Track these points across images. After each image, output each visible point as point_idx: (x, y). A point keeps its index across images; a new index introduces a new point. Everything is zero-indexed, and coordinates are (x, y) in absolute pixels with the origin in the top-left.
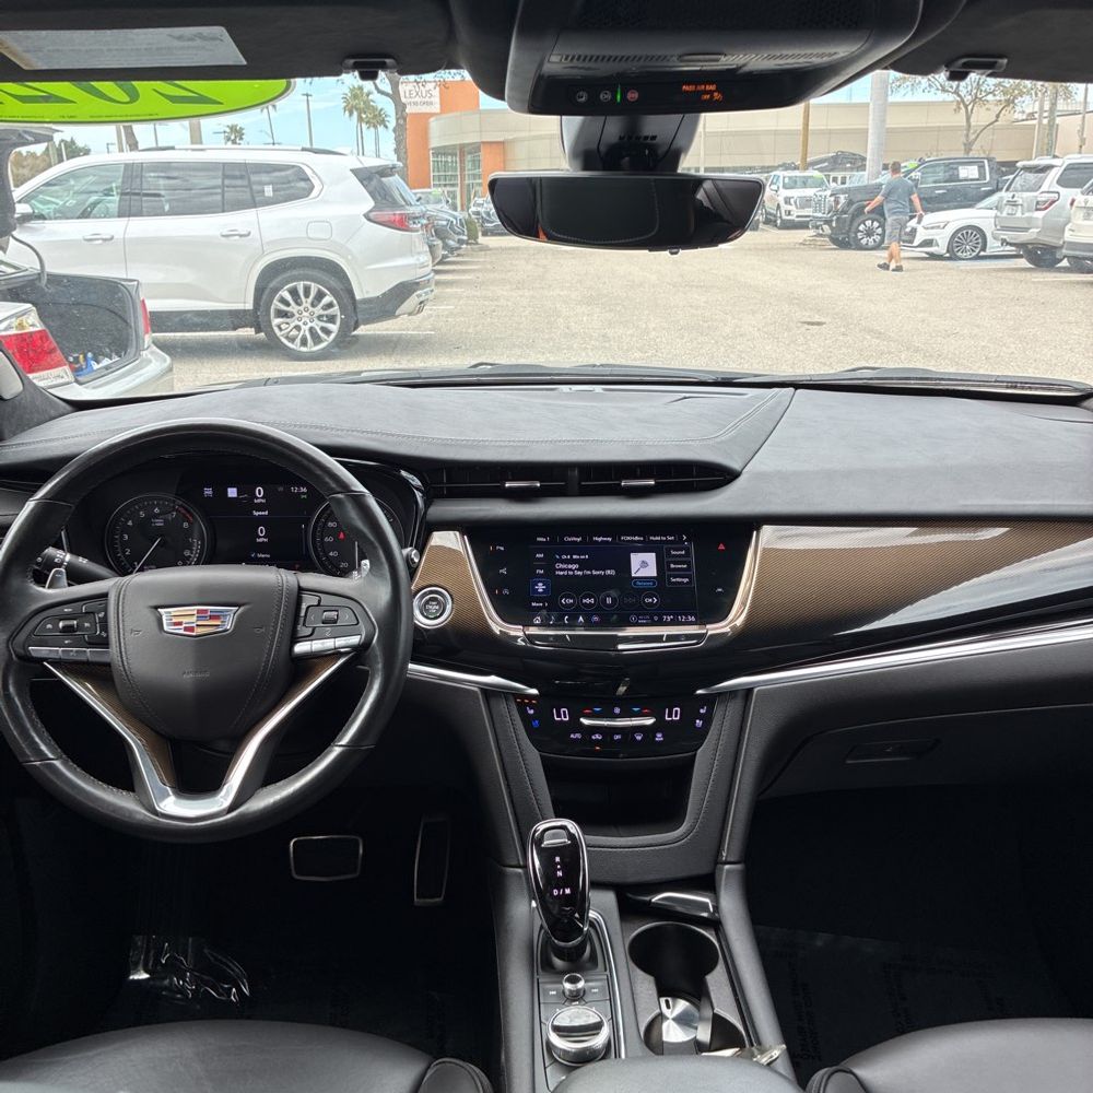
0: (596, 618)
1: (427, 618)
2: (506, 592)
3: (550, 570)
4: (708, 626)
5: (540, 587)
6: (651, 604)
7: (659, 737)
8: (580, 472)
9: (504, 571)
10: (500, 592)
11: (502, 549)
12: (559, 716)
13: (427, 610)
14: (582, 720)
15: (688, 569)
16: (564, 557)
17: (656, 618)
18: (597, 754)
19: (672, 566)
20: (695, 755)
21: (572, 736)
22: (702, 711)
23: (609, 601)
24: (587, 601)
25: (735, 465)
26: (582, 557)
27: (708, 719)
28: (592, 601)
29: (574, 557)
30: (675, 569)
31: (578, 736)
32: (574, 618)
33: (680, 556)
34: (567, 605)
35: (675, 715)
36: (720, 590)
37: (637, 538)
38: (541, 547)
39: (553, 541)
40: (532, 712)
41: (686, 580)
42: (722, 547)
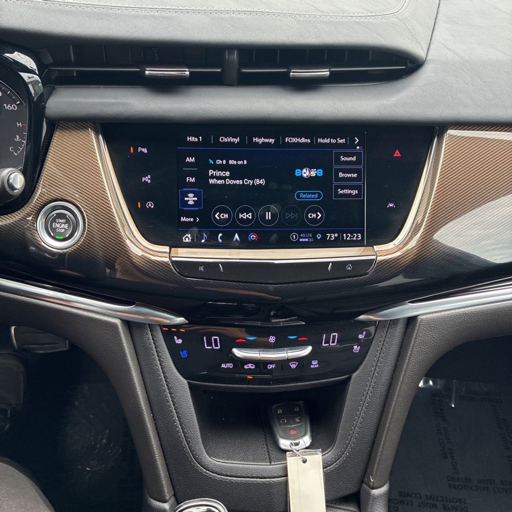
0: (253, 237)
1: (54, 238)
2: (150, 205)
3: (203, 178)
4: (376, 248)
5: (191, 199)
6: (314, 221)
7: (315, 364)
8: (240, 55)
9: (147, 179)
10: (143, 205)
11: (145, 150)
12: (209, 344)
13: (54, 230)
14: (235, 351)
15: (358, 179)
16: (219, 162)
17: (319, 236)
18: (250, 382)
19: (341, 175)
20: (349, 379)
21: (223, 366)
22: (360, 336)
23: (268, 216)
24: (244, 216)
25: (418, 51)
26: (240, 162)
27: (366, 346)
28: (250, 216)
29: (231, 162)
30: (344, 179)
31: (230, 365)
32: (228, 237)
33: (351, 163)
34: (221, 221)
35: (332, 340)
36: (391, 205)
37: (303, 140)
38: (193, 149)
39: (206, 142)
40: (180, 341)
41: (355, 192)
42: (397, 154)
